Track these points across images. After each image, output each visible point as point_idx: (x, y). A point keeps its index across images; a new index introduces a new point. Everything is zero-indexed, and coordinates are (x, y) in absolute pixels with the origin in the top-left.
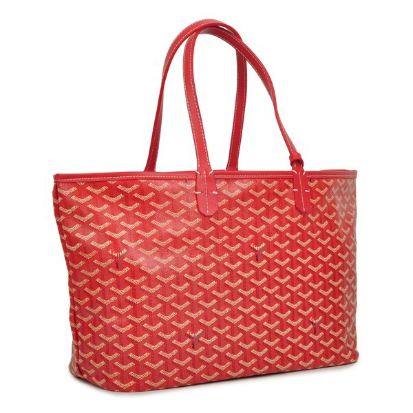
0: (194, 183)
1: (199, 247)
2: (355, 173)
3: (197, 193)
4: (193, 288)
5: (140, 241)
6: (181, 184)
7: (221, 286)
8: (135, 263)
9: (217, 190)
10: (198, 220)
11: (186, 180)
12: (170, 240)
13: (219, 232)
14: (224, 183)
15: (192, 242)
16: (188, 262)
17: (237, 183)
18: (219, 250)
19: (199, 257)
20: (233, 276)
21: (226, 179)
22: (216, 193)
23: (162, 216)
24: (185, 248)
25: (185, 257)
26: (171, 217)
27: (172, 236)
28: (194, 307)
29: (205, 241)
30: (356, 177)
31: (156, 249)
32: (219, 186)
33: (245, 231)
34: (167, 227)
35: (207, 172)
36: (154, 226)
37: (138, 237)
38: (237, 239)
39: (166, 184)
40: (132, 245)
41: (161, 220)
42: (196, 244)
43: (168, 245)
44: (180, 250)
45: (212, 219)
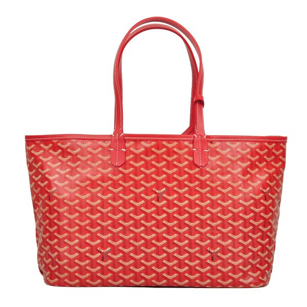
0: (110, 142)
1: (110, 188)
2: (285, 138)
3: (111, 149)
4: (104, 217)
5: (66, 183)
6: (100, 143)
7: (126, 218)
8: (61, 197)
9: (125, 148)
10: (110, 169)
11: (104, 140)
12: (88, 182)
13: (126, 178)
14: (132, 143)
15: (105, 185)
16: (101, 199)
17: (143, 143)
18: (126, 191)
19: (110, 195)
20: (137, 211)
21: (133, 140)
22: (124, 150)
23: (85, 165)
24: (99, 188)
25: (99, 195)
26: (90, 166)
27: (90, 180)
28: (104, 230)
29: (115, 184)
30: (286, 142)
31: (78, 188)
32: (127, 145)
33: (147, 178)
34: (87, 173)
35: (119, 135)
36: (78, 172)
37: (66, 179)
38: (141, 184)
39: (89, 143)
40: (61, 185)
41: (83, 168)
42: (108, 186)
43: (87, 186)
44: (96, 190)
45: (120, 169)
